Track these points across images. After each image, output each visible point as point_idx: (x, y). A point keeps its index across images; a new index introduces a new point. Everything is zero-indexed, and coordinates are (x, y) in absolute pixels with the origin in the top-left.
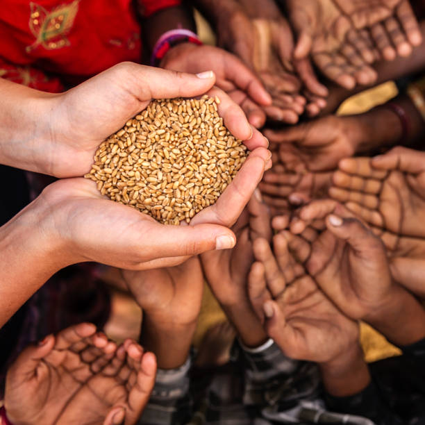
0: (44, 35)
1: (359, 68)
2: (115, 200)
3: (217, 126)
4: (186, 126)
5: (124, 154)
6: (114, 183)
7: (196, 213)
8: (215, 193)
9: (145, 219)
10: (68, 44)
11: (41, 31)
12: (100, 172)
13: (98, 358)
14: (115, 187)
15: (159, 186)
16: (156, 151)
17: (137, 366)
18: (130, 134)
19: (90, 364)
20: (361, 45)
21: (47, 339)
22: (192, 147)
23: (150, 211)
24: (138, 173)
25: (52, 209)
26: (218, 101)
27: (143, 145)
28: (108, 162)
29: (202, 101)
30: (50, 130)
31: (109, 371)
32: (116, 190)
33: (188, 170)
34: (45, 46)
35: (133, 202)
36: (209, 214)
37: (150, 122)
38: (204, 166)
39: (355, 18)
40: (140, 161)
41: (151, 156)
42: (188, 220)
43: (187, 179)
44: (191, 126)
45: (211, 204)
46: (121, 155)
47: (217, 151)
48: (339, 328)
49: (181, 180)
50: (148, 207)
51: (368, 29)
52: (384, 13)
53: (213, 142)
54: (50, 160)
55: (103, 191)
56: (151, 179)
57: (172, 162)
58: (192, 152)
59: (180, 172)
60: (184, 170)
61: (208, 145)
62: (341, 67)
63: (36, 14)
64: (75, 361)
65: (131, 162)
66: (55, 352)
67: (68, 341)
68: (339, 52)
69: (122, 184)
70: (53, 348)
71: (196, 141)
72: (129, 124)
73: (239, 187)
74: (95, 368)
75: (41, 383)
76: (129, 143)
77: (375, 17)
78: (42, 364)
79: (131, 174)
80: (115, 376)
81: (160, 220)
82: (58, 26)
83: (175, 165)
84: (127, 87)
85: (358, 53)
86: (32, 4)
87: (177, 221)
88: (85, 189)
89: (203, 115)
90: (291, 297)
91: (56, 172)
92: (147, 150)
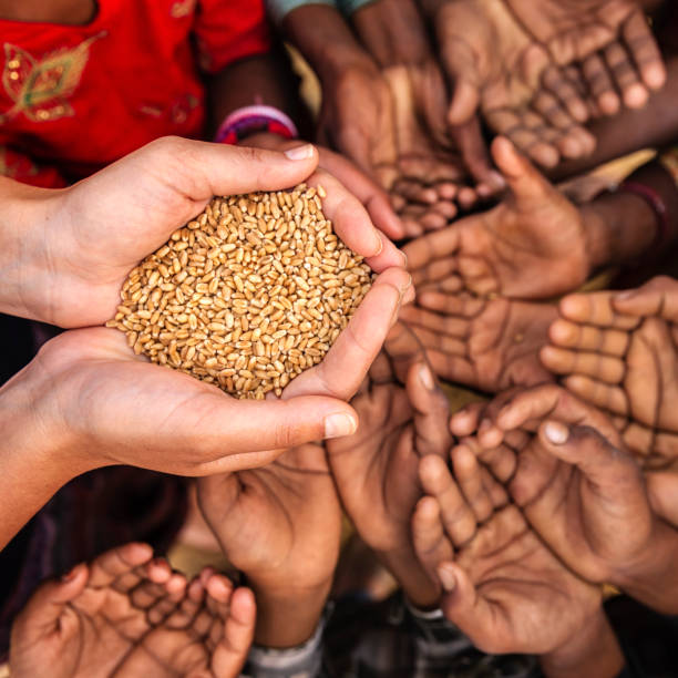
0: (28, 97)
1: (565, 132)
2: (159, 363)
3: (321, 235)
4: (270, 236)
5: (170, 287)
6: (155, 335)
7: (290, 380)
8: (321, 346)
9: (207, 391)
10: (71, 112)
11: (24, 91)
12: (132, 317)
13: (158, 600)
14: (157, 341)
15: (228, 338)
16: (222, 279)
17: (223, 610)
18: (178, 253)
19: (147, 610)
20: (567, 92)
21: (75, 572)
22: (281, 270)
23: (216, 379)
24: (193, 317)
25: (54, 382)
26: (322, 194)
27: (200, 271)
28: (143, 300)
29: (295, 194)
30: (46, 252)
31: (178, 621)
32: (158, 346)
33: (276, 309)
34: (30, 116)
35: (187, 364)
36: (312, 381)
37: (211, 231)
38: (302, 302)
39: (555, 47)
40: (196, 297)
41: (213, 288)
42: (278, 392)
43: (275, 325)
44: (279, 236)
45: (315, 364)
46: (163, 287)
47: (322, 277)
48: (567, 596)
49: (264, 327)
50: (213, 372)
51: (577, 64)
52: (603, 36)
53: (315, 261)
54: (48, 301)
55: (138, 348)
56: (215, 326)
57: (249, 296)
58: (281, 279)
59: (262, 314)
60: (269, 309)
61: (307, 266)
62: (535, 131)
63: (14, 64)
64: (122, 606)
65: (181, 299)
66: (90, 592)
67: (110, 573)
68: (532, 106)
69: (168, 336)
70: (87, 585)
71: (287, 261)
72: (176, 237)
73: (358, 337)
74: (155, 617)
75: (67, 642)
76: (177, 268)
77: (588, 44)
78: (69, 611)
79: (183, 318)
80: (187, 629)
81: (233, 394)
82: (52, 84)
83: (254, 302)
84: (169, 180)
85: (563, 105)
86: (8, 47)
87: (260, 393)
88: (108, 346)
89: (297, 218)
90: (486, 545)
91: (60, 320)
92: (206, 279)
